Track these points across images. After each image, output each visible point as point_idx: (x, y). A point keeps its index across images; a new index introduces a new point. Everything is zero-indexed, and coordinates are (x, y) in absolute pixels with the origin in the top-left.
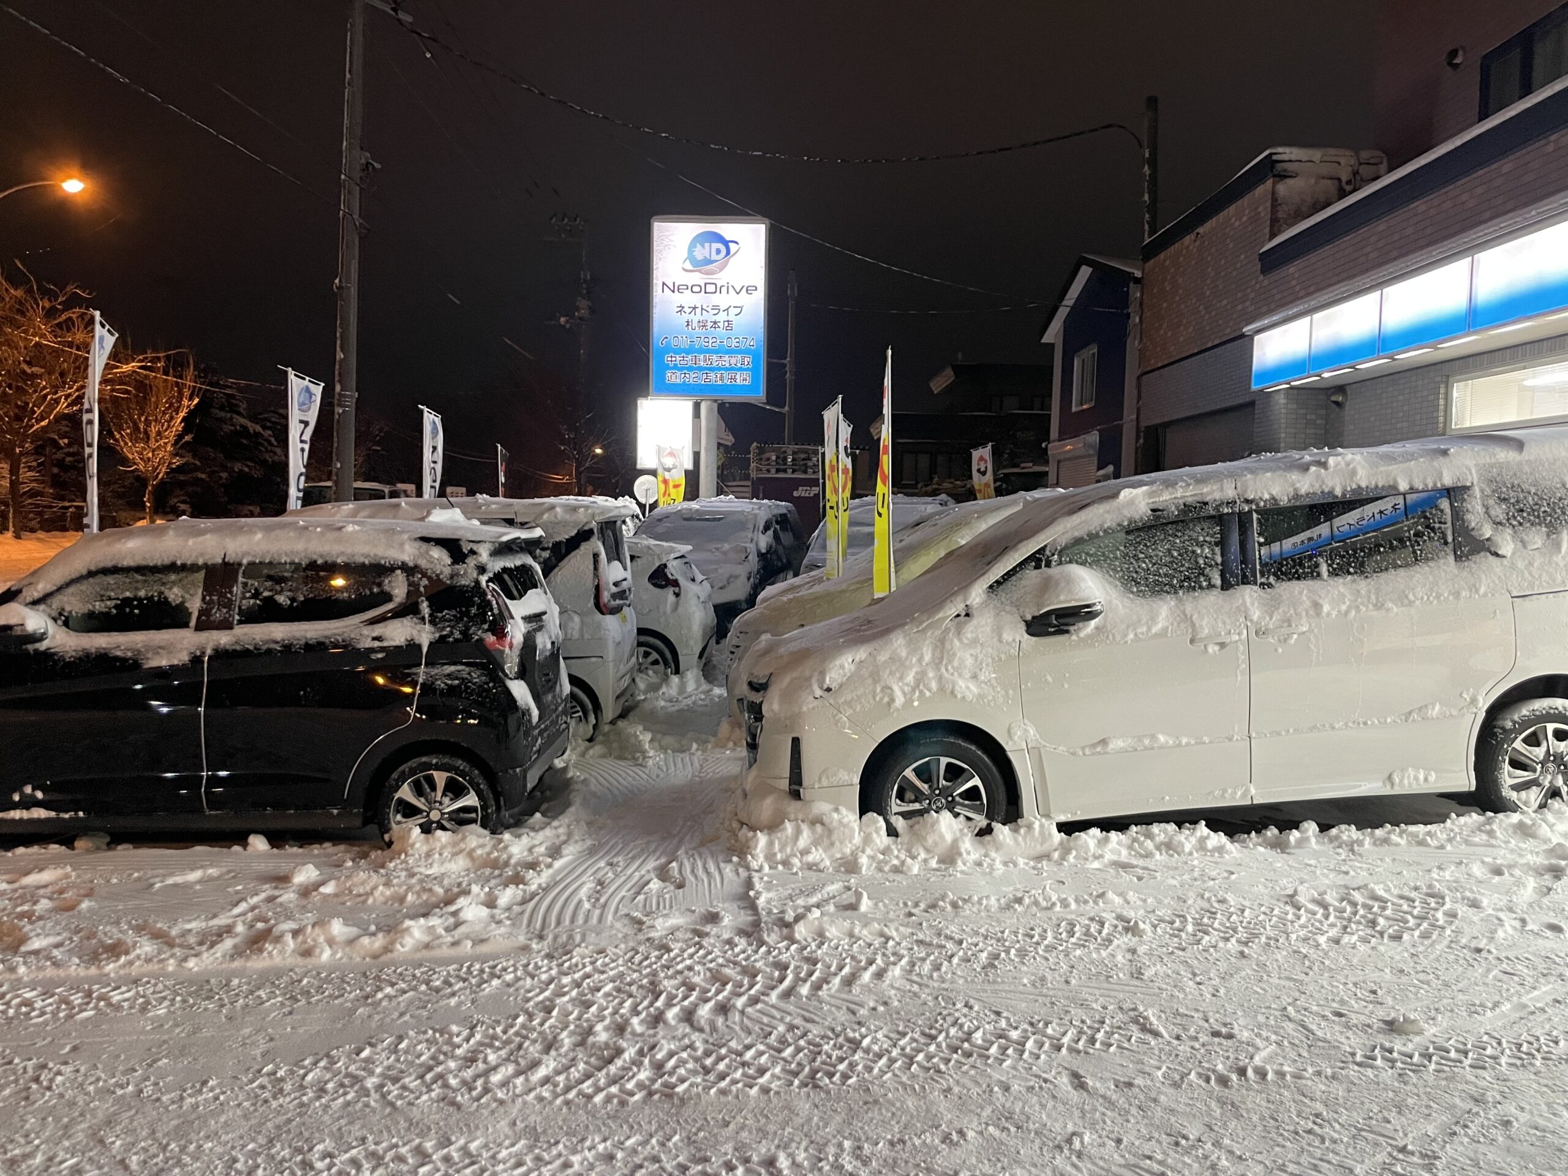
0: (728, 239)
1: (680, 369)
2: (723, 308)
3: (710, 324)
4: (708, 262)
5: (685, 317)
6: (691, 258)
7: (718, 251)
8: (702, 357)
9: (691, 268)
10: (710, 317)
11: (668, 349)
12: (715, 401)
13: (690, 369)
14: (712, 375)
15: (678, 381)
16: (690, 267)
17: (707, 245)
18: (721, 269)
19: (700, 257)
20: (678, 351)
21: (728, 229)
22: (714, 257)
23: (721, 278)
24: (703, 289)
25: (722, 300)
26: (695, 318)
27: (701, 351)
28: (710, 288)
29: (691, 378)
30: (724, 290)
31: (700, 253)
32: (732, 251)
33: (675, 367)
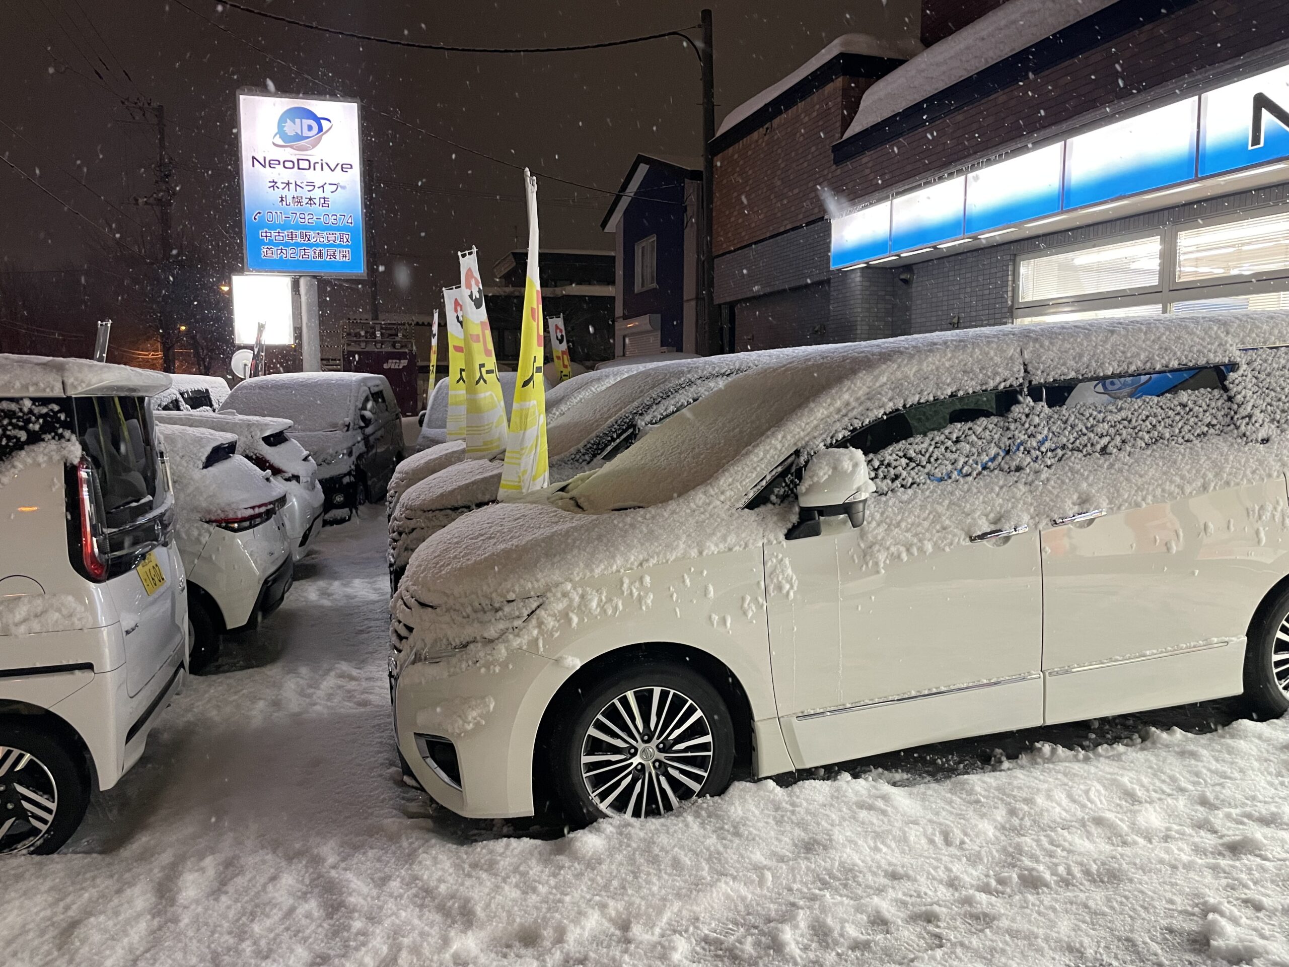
0: (319, 116)
1: (276, 245)
2: (317, 185)
3: (305, 201)
4: (299, 137)
5: (278, 193)
6: (281, 132)
7: (310, 128)
8: (298, 233)
9: (282, 143)
10: (304, 193)
11: (262, 225)
12: (315, 277)
13: (287, 245)
14: (310, 252)
15: (275, 257)
16: (281, 142)
17: (298, 121)
18: (314, 145)
19: (291, 133)
20: (273, 227)
21: (319, 107)
22: (306, 133)
23: (315, 155)
24: (296, 165)
25: (318, 177)
26: (290, 194)
27: (297, 227)
28: (303, 164)
29: (289, 254)
30: (318, 166)
31: (291, 128)
32: (325, 129)
33: (270, 242)
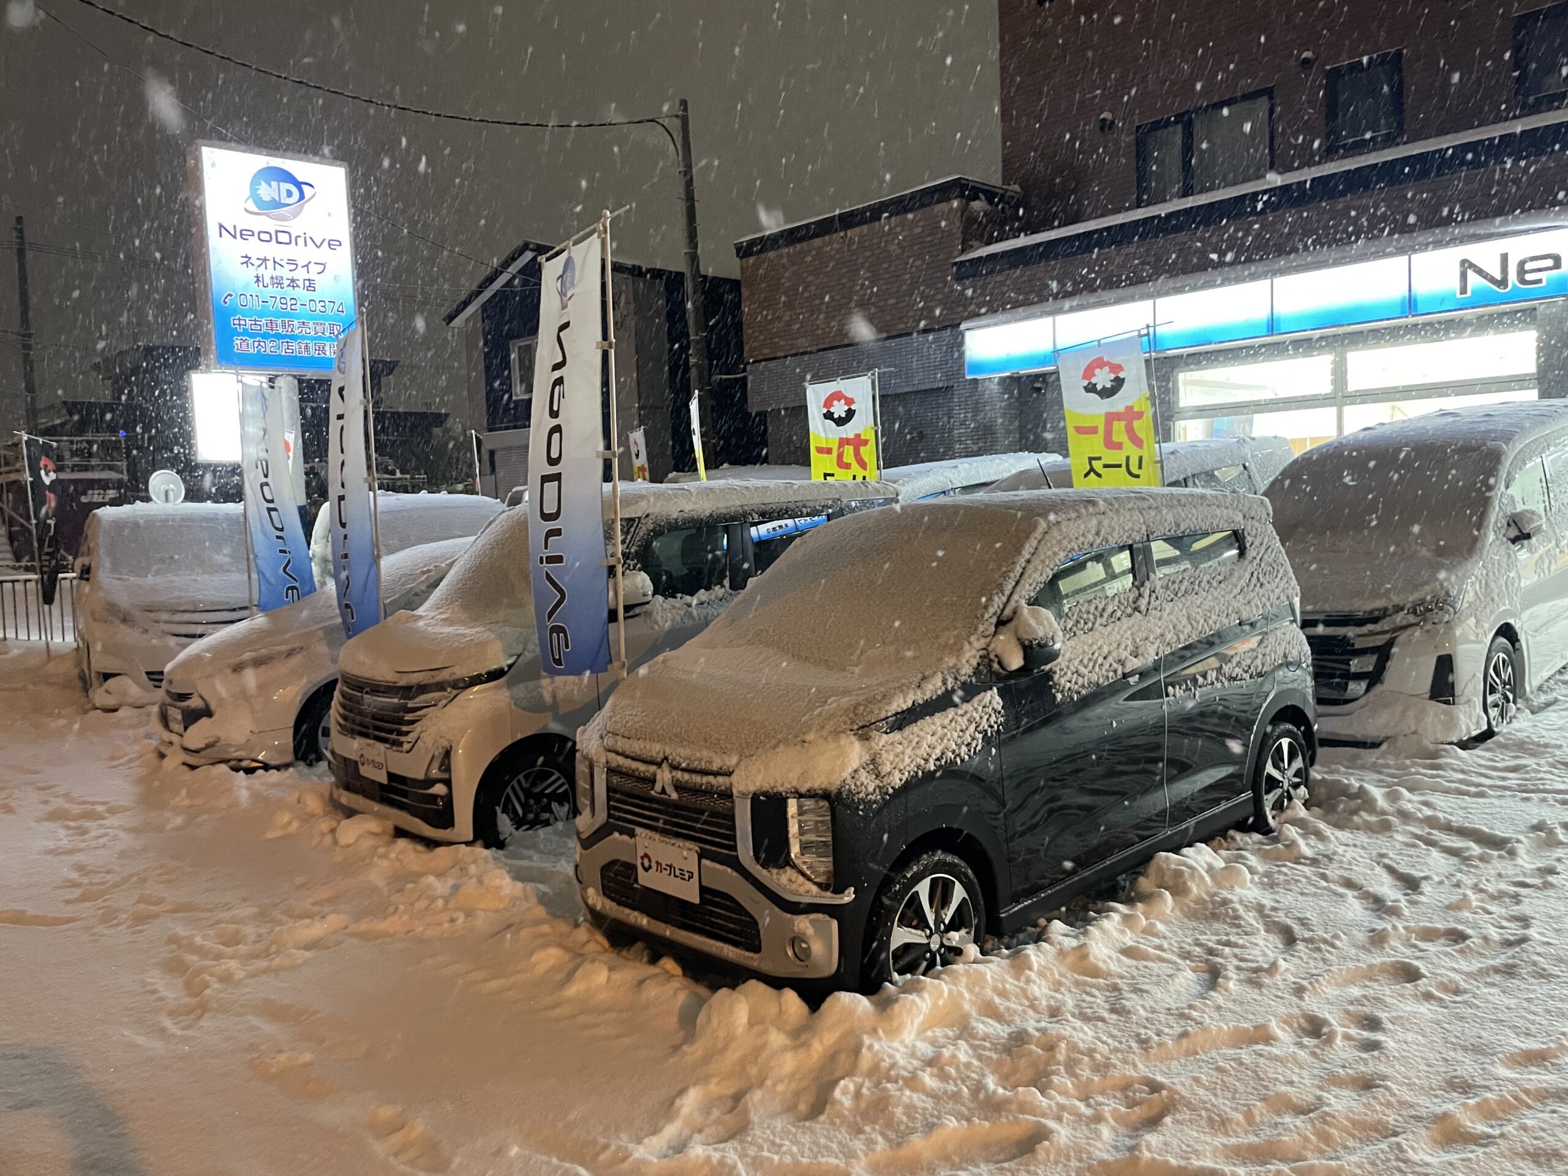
0: (300, 180)
1: (252, 336)
2: (301, 263)
3: (286, 282)
4: (277, 204)
6: (254, 196)
7: (289, 194)
8: (279, 322)
9: (257, 210)
10: (285, 273)
11: (232, 310)
12: (295, 377)
13: (265, 336)
14: (295, 346)
15: (251, 351)
16: (255, 209)
17: (274, 184)
18: (295, 215)
19: (266, 198)
20: (247, 313)
21: (300, 168)
22: (285, 200)
23: (295, 227)
24: (272, 237)
25: (302, 253)
26: (267, 273)
27: (278, 314)
28: (283, 237)
29: (268, 347)
30: (301, 241)
31: (266, 192)
32: (307, 196)
33: (245, 333)
